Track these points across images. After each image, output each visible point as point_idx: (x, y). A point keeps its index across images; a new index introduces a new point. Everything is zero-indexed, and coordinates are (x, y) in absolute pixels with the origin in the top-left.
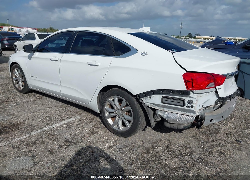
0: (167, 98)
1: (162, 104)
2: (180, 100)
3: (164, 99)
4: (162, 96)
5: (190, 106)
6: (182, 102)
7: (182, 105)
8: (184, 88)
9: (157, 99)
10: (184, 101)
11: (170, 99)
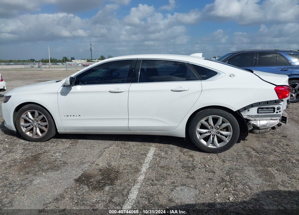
0: (262, 108)
1: (257, 114)
2: (272, 108)
3: (259, 110)
4: (257, 108)
5: (278, 111)
6: (273, 109)
7: (273, 112)
8: (276, 98)
9: (254, 111)
10: (274, 108)
11: (264, 109)
